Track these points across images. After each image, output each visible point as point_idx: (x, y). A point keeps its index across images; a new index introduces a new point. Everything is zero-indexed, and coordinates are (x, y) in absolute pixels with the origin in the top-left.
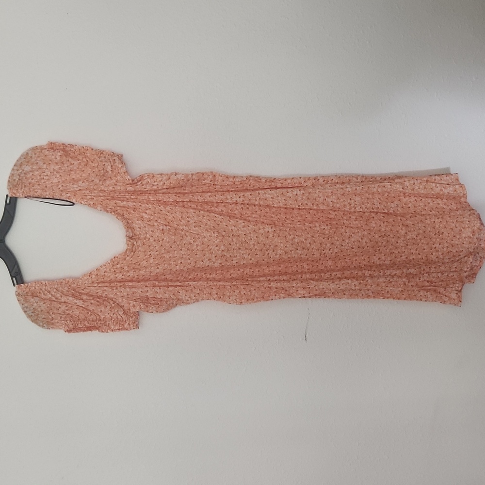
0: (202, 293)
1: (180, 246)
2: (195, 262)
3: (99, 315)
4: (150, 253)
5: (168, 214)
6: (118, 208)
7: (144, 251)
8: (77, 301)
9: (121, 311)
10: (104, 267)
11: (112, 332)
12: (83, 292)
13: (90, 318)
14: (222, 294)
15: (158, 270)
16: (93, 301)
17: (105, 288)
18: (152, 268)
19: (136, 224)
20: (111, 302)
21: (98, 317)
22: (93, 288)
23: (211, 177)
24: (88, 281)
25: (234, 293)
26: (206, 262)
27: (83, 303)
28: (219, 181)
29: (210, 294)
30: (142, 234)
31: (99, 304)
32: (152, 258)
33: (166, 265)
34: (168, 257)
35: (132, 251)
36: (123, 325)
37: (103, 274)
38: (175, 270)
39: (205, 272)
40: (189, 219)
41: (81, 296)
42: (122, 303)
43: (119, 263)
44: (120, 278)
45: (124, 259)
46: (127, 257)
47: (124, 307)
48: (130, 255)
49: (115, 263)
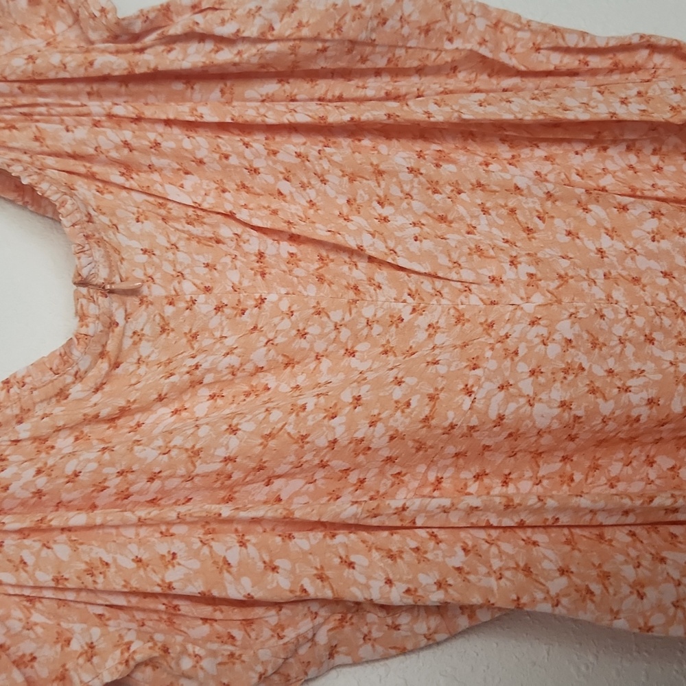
0: (483, 570)
1: (345, 333)
2: (432, 398)
4: (193, 362)
5: (285, 187)
6: (50, 161)
7: (164, 359)
14: (594, 573)
15: (234, 443)
18: (203, 431)
19: (131, 236)
23: (481, 24)
25: (660, 567)
26: (488, 398)
28: (518, 49)
29: (527, 570)
30: (157, 276)
32: (204, 392)
33: (276, 415)
34: (285, 388)
35: (102, 355)
38: (322, 442)
39: (476, 469)
40: (387, 211)
42: (29, 638)
43: (30, 414)
44: (22, 488)
45: (57, 391)
46: (74, 383)
47: (36, 664)
48: (90, 374)
49: (8, 412)
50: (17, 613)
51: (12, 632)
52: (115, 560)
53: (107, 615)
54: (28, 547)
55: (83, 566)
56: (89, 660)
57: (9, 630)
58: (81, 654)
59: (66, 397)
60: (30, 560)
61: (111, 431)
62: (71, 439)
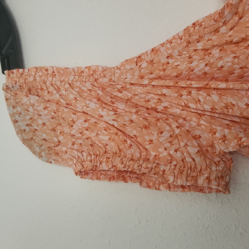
3: (146, 149)
8: (104, 113)
9: (193, 146)
10: (168, 45)
11: (168, 191)
12: (120, 95)
13: (129, 152)
16: (134, 117)
17: (165, 91)
20: (174, 125)
21: (144, 153)
22: (139, 90)
24: (133, 75)
27: (114, 117)
31: (146, 123)
35: (236, 14)
36: (195, 179)
37: (164, 60)
41: (113, 103)
42: (198, 129)
43: (203, 39)
44: (199, 71)
45: (215, 29)
46: (222, 26)
47: (201, 139)
48: (230, 22)
49: (194, 37)
50: (195, 119)
51: (192, 126)
52: (237, 104)
53: (231, 125)
54: (201, 95)
55: (224, 105)
56: (224, 141)
57: (190, 125)
58: (220, 139)
59: (218, 32)
60: (202, 100)
61: (236, 48)
62: (218, 50)
